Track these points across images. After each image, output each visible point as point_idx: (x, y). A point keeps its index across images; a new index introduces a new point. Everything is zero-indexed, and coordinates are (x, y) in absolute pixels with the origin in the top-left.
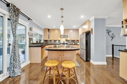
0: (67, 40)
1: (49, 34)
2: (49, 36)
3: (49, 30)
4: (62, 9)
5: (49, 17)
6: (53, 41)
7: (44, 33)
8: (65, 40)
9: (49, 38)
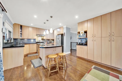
0: (43, 39)
1: (22, 32)
2: (21, 34)
3: (21, 26)
4: (51, 17)
5: (35, 17)
6: (26, 39)
7: (14, 29)
8: (41, 39)
9: (21, 36)
